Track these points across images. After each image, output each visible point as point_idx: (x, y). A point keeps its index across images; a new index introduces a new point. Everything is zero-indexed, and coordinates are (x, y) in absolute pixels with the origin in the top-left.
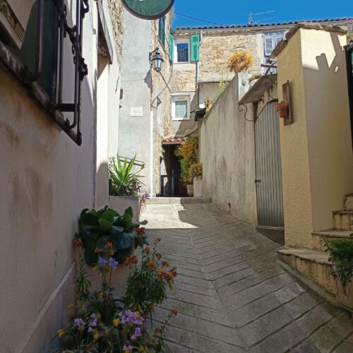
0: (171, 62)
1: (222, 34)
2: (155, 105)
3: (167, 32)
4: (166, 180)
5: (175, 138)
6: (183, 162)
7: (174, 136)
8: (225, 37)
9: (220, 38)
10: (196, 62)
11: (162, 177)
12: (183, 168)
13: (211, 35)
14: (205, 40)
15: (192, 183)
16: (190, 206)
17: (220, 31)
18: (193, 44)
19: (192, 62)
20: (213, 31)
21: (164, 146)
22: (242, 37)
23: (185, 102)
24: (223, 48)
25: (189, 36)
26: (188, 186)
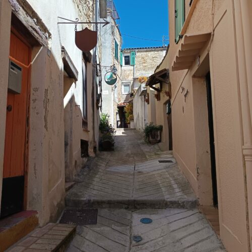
0: (121, 66)
1: (146, 51)
2: (114, 89)
3: (119, 51)
4: (119, 123)
5: (124, 103)
6: (126, 114)
7: (123, 102)
8: (147, 53)
9: (145, 53)
10: (134, 66)
11: (117, 121)
12: (126, 117)
13: (141, 52)
14: (138, 54)
15: (129, 123)
16: (128, 131)
17: (146, 50)
18: (132, 57)
19: (131, 66)
20: (142, 50)
21: (118, 107)
22: (156, 52)
23: (129, 85)
24: (147, 58)
25: (130, 52)
26: (129, 125)
